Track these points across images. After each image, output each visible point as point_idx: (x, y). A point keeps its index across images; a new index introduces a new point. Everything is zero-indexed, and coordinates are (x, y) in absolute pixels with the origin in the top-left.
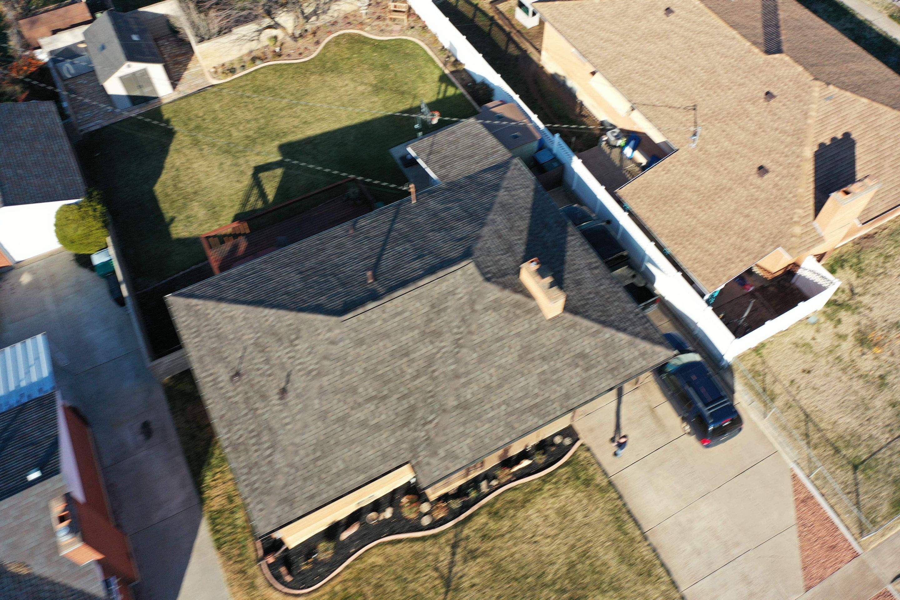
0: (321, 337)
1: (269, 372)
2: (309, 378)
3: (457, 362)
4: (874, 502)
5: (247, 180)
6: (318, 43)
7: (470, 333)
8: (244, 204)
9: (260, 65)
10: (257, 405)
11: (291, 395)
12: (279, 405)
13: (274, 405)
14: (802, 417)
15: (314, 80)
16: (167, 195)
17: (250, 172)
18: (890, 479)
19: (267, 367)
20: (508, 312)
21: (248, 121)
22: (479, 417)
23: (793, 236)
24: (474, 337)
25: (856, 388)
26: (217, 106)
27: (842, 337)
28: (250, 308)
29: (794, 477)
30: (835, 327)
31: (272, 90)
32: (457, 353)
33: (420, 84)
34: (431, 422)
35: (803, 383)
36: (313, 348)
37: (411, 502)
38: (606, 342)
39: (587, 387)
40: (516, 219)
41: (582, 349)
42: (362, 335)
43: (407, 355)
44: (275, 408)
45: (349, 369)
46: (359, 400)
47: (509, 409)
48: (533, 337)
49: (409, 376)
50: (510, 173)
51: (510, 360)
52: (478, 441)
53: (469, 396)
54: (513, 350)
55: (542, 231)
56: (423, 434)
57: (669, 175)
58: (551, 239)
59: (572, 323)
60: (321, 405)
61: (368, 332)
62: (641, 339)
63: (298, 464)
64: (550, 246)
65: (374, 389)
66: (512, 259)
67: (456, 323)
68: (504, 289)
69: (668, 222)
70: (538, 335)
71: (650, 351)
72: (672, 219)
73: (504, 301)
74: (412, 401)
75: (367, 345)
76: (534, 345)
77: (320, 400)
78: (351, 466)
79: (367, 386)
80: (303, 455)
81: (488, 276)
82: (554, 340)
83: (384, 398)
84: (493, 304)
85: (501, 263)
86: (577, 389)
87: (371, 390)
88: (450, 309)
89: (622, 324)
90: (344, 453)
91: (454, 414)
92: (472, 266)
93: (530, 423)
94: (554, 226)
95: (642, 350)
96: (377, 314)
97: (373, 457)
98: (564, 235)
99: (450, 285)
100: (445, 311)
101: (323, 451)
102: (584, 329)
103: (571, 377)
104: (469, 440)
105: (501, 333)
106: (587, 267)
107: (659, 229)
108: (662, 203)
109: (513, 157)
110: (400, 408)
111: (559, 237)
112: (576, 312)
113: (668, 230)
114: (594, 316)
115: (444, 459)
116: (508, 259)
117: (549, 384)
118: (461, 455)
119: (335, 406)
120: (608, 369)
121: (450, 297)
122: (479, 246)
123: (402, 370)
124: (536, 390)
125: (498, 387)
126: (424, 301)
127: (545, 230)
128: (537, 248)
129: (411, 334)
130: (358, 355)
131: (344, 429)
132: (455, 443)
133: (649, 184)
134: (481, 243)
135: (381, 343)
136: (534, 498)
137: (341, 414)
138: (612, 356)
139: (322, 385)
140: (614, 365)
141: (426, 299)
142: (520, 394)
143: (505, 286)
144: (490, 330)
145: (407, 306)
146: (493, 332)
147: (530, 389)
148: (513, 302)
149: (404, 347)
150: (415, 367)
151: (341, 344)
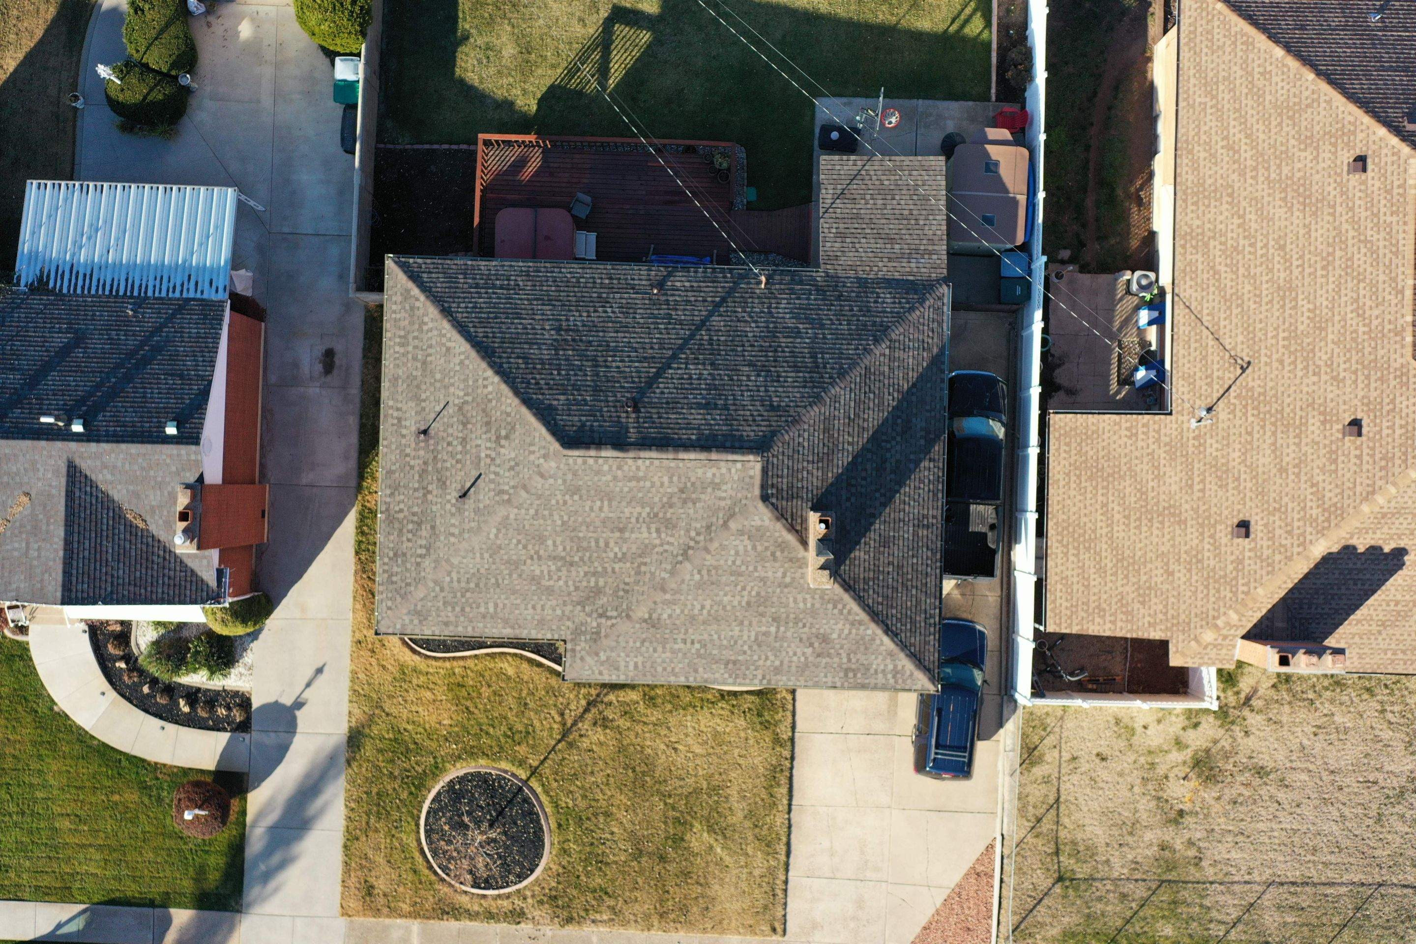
0: (532, 457)
1: (459, 457)
2: (497, 498)
3: (673, 573)
4: (1048, 920)
7: (707, 550)
10: (430, 488)
11: (470, 503)
12: (453, 505)
13: (449, 501)
14: (1051, 800)
17: (604, 14)
18: (1087, 911)
19: (459, 448)
20: (767, 548)
22: (664, 642)
23: (1196, 639)
24: (708, 557)
25: (1140, 807)
27: (1179, 744)
28: (473, 354)
29: (990, 847)
30: (1184, 729)
32: (681, 563)
34: (609, 618)
35: (1085, 767)
36: (517, 464)
38: (863, 638)
39: (807, 673)
40: (871, 405)
41: (829, 631)
42: (581, 483)
43: (621, 530)
44: (448, 506)
45: (546, 513)
46: (542, 552)
47: (702, 651)
48: (778, 590)
49: (611, 555)
50: (918, 313)
51: (736, 603)
52: (648, 665)
53: (665, 616)
54: (745, 593)
55: (894, 438)
56: (594, 624)
57: (1129, 442)
58: (898, 456)
59: (836, 598)
60: (496, 536)
61: (589, 483)
62: (907, 655)
63: (445, 585)
64: (888, 469)
65: (564, 549)
66: (820, 474)
67: (698, 526)
68: (778, 519)
69: (1074, 505)
70: (786, 590)
71: (908, 673)
72: (1082, 505)
73: (768, 534)
74: (601, 583)
75: (581, 497)
76: (775, 599)
77: (499, 530)
78: (501, 615)
79: (558, 543)
80: (455, 579)
81: (770, 492)
82: (801, 605)
83: (571, 565)
84: (754, 531)
85: (800, 476)
86: (794, 669)
87: (560, 548)
88: (702, 504)
89: (899, 625)
90: (499, 598)
91: (638, 626)
92: (758, 467)
93: (717, 675)
94: (918, 435)
95: (900, 667)
96: (611, 467)
97: (529, 617)
98: (922, 456)
99: (718, 475)
100: (694, 503)
101: (477, 585)
102: (845, 611)
103: (795, 654)
104: (640, 659)
105: (743, 568)
106: (916, 522)
107: (1056, 507)
108: (1089, 473)
109: (946, 280)
110: (584, 584)
111: (912, 457)
112: (850, 587)
113: (1065, 517)
114: (870, 601)
115: (602, 663)
116: (815, 471)
117: (764, 648)
118: (622, 668)
119: (512, 546)
120: (844, 666)
121: (709, 490)
122: (787, 437)
123: (607, 544)
124: (746, 648)
125: (704, 623)
126: (675, 479)
127: (899, 439)
128: (868, 466)
129: (639, 509)
130: (565, 503)
131: (510, 575)
132: (622, 654)
133: (1095, 436)
134: (793, 432)
135: (598, 503)
136: (702, 708)
137: (514, 557)
138: (859, 656)
139: (507, 517)
140: (853, 666)
141: (679, 478)
142: (725, 642)
143: (781, 515)
144: (732, 558)
145: (651, 474)
146: (734, 562)
147: (740, 642)
148: (780, 540)
149: (624, 520)
150: (625, 548)
151: (551, 481)
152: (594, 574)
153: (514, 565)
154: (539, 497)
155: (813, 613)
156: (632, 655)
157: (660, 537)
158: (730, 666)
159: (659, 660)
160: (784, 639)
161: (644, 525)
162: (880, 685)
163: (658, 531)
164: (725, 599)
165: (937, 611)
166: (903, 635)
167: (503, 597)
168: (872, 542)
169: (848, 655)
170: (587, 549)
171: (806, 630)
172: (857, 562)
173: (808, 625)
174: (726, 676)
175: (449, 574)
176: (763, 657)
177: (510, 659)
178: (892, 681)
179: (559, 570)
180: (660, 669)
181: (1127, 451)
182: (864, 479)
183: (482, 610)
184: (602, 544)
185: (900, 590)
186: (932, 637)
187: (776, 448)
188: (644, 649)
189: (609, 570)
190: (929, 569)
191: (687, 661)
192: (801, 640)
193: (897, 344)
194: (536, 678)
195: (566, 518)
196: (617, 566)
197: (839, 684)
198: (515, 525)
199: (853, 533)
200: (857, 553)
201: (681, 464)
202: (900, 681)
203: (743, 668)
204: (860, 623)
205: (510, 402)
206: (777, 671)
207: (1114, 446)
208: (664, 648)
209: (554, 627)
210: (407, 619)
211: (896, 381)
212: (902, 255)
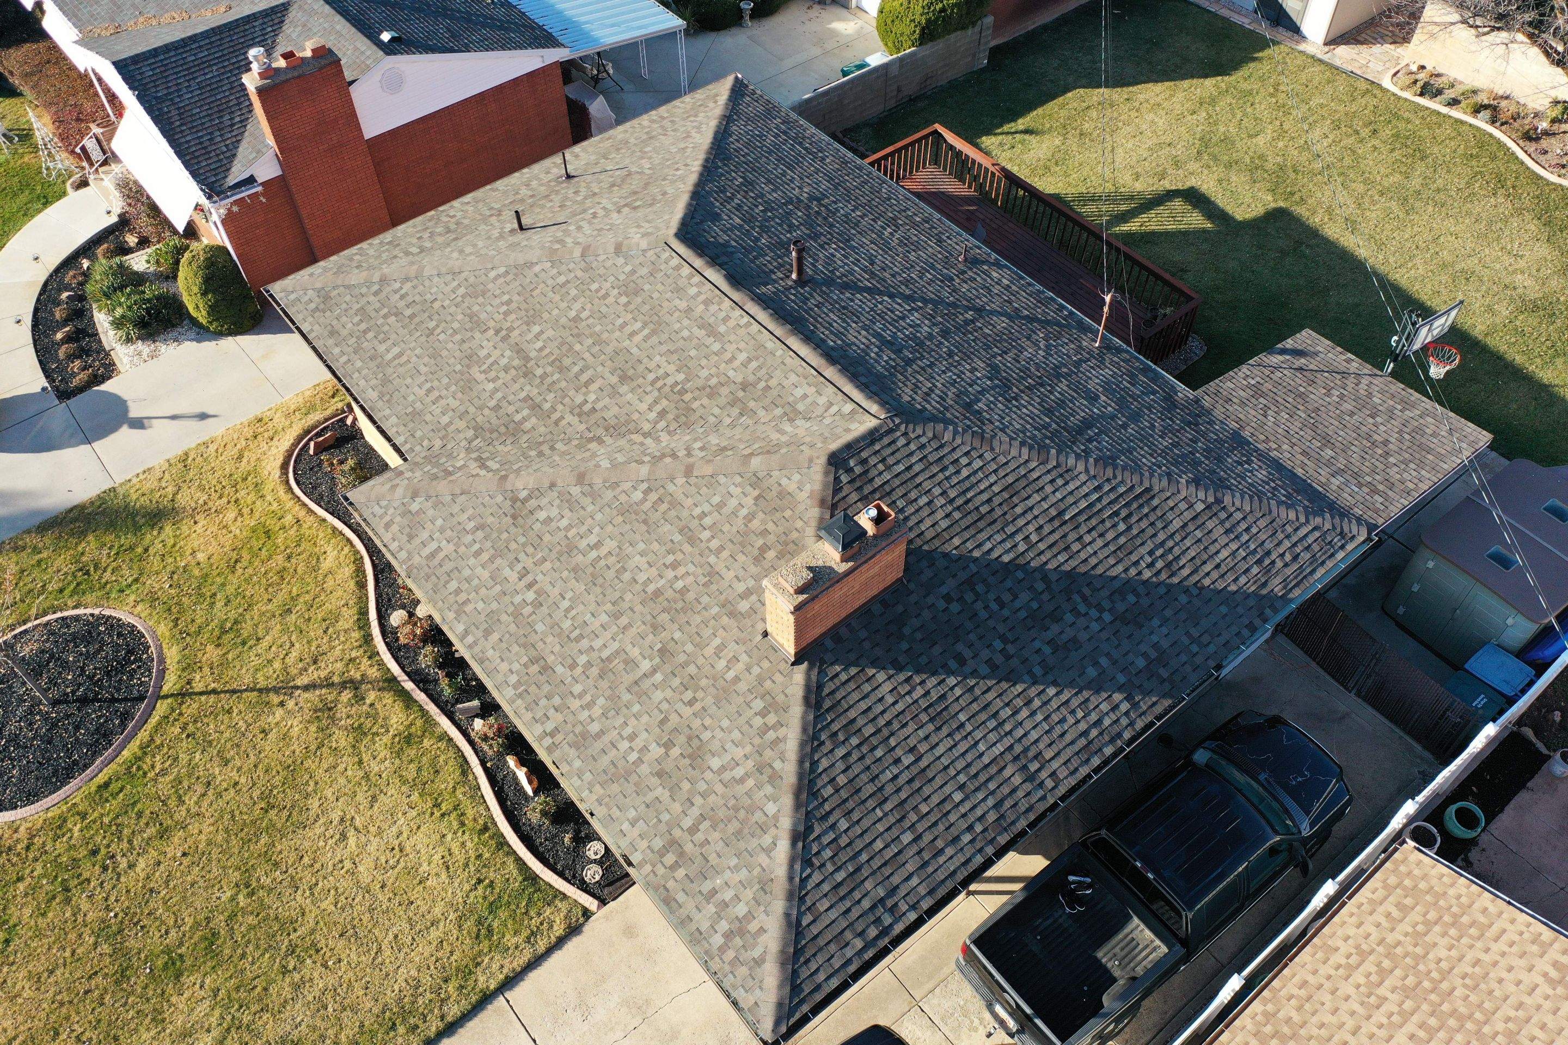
0: (633, 230)
1: (569, 203)
2: (548, 244)
3: (616, 465)
5: (1149, 186)
8: (1082, 198)
11: (518, 237)
12: (502, 233)
15: (1494, 205)
19: (580, 198)
20: (765, 532)
22: (501, 552)
24: (681, 481)
28: (705, 147)
31: (1419, 154)
32: (640, 462)
34: (484, 467)
36: (610, 230)
38: (750, 810)
39: (615, 788)
40: (1110, 536)
41: (715, 746)
42: (647, 287)
43: (624, 378)
45: (573, 292)
46: (516, 333)
47: (527, 610)
48: (715, 610)
49: (579, 399)
50: (1292, 515)
51: (642, 578)
52: (448, 566)
53: (542, 515)
54: (670, 574)
55: (1101, 610)
57: (1545, 988)
58: (1083, 636)
59: (780, 698)
60: (497, 277)
61: (655, 295)
62: (787, 915)
63: (387, 289)
64: (1049, 635)
65: (541, 349)
66: (944, 524)
67: (715, 441)
68: (822, 503)
69: (1335, 1011)
70: (725, 620)
71: (756, 953)
72: (1350, 1023)
73: (788, 513)
74: (527, 425)
75: (628, 304)
76: (698, 619)
77: (507, 273)
78: (390, 371)
79: (544, 336)
80: (403, 292)
81: (852, 463)
82: (722, 664)
83: (525, 375)
84: (774, 493)
85: (913, 495)
86: (605, 761)
87: (539, 344)
88: (750, 422)
89: (828, 853)
90: (412, 350)
91: (500, 498)
92: (871, 423)
93: (504, 667)
94: (1143, 648)
95: (753, 927)
96: (700, 293)
97: (411, 398)
98: (1121, 679)
99: (809, 400)
100: (741, 414)
101: (412, 316)
102: (771, 735)
103: (632, 737)
104: (448, 548)
105: (706, 535)
106: (1018, 749)
107: (1292, 989)
108: (1411, 981)
109: (1373, 530)
110: (511, 409)
111: (1104, 661)
112: (818, 705)
113: (1296, 1018)
114: (824, 763)
115: (407, 513)
116: (940, 514)
117: (604, 684)
118: (417, 541)
119: (498, 301)
120: (677, 833)
121: (778, 411)
122: (947, 436)
123: (591, 381)
124: (582, 659)
125: (575, 570)
126: (754, 364)
127: (1107, 617)
128: (1024, 597)
129: (671, 368)
130: (606, 295)
131: (455, 332)
132: (439, 522)
133: (1473, 931)
134: (964, 443)
135: (638, 325)
137: (483, 316)
138: (716, 835)
139: (534, 265)
140: (689, 847)
141: (760, 367)
142: (567, 624)
144: (706, 508)
145: (732, 338)
146: (703, 515)
147: (585, 643)
148: (795, 535)
149: (641, 368)
150: (599, 406)
151: (621, 261)
152: (535, 407)
153: (474, 321)
154: (588, 269)
155: (724, 693)
156: (449, 533)
157: (656, 423)
158: (534, 669)
159: (467, 572)
160: (642, 695)
161: (656, 394)
162: (694, 927)
163: (663, 414)
164: (638, 558)
165: (912, 916)
166: (817, 877)
167: (418, 351)
168: (919, 691)
169: (703, 817)
170: (561, 370)
171: (687, 711)
172: (867, 688)
173: (698, 706)
174: (513, 679)
175: (406, 281)
176: (588, 698)
177: (346, 549)
178: (718, 940)
179: (506, 370)
180: (453, 585)
181: (1528, 1000)
182: (1002, 605)
183: (382, 348)
184: (584, 378)
185: (888, 806)
186: (859, 943)
187: (919, 431)
188: (469, 538)
189: (556, 416)
190: (967, 838)
191: (494, 605)
192: (664, 722)
193: (1223, 515)
195: (584, 315)
196: (569, 418)
198: (528, 280)
199: (905, 646)
200: (881, 676)
201: (779, 353)
202: (730, 954)
203: (546, 688)
204: (774, 778)
205: (682, 187)
206: (582, 740)
207: (1504, 975)
208: (492, 560)
209: (419, 434)
210: (308, 298)
211: (1177, 551)
212: (1329, 464)
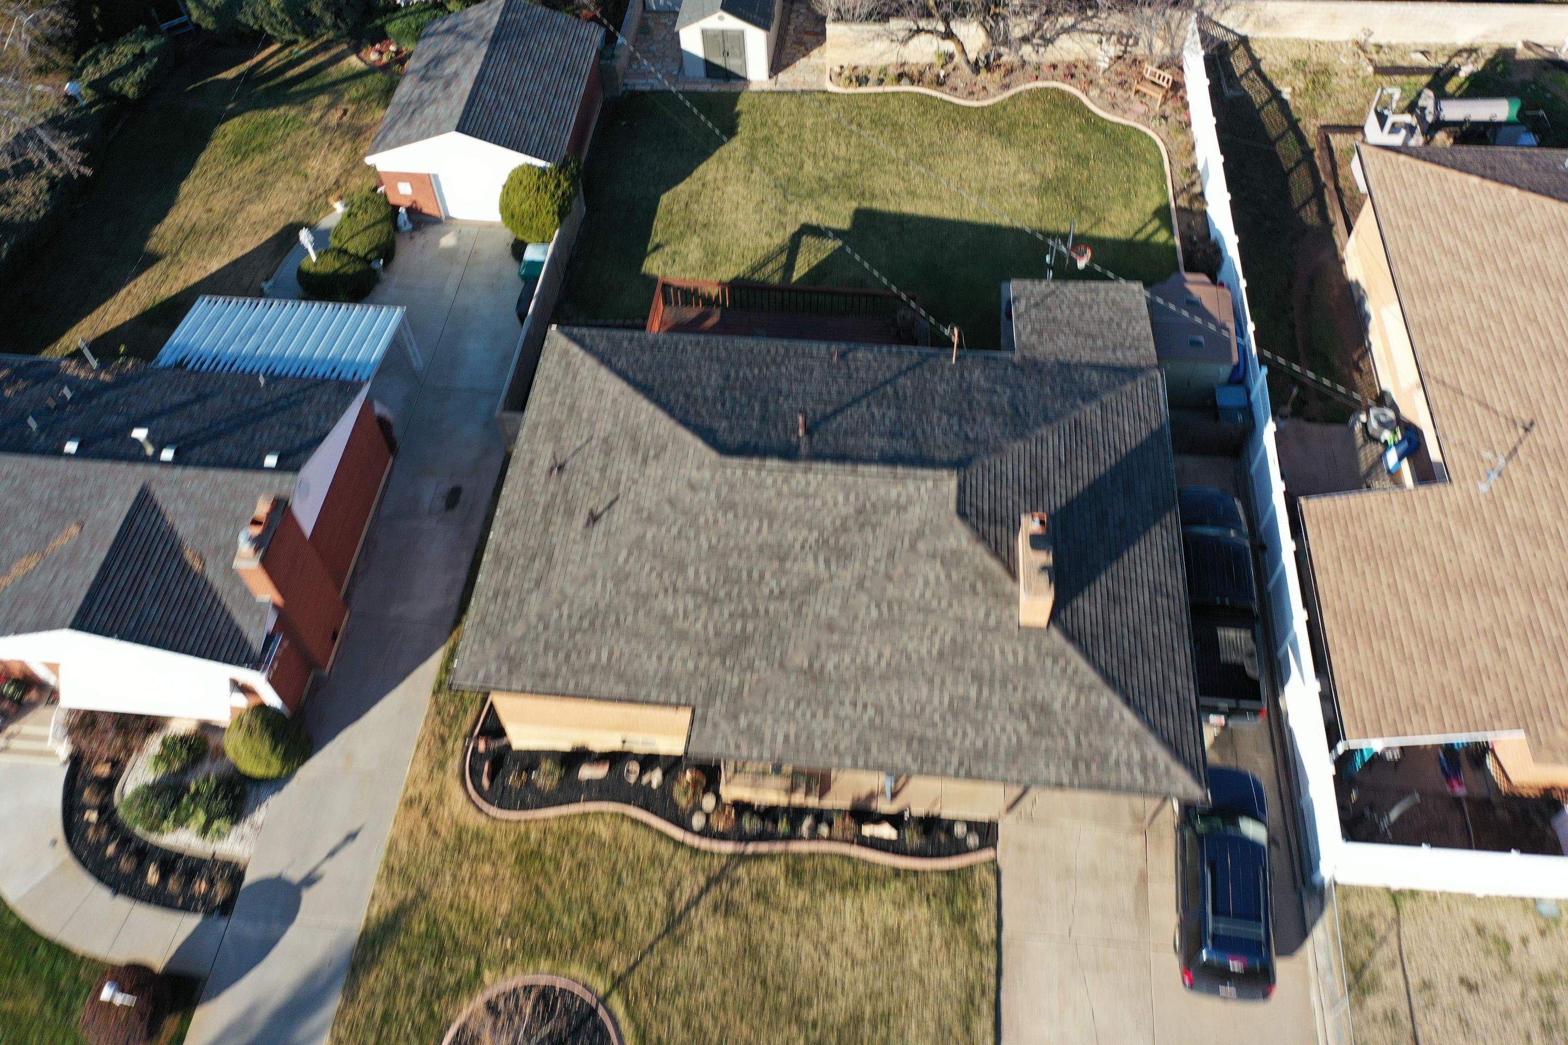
1: (595, 484)
5: (781, 238)
6: (1007, 87)
8: (754, 270)
9: (905, 87)
10: (554, 520)
12: (579, 533)
13: (574, 529)
15: (965, 138)
16: (670, 212)
17: (792, 229)
19: (597, 476)
20: (964, 578)
21: (836, 159)
22: (826, 704)
24: (891, 587)
26: (809, 122)
28: (628, 390)
31: (897, 127)
32: (855, 596)
33: (1118, 207)
37: (695, 783)
38: (1096, 710)
40: (1085, 458)
41: (1048, 698)
42: (737, 498)
44: (572, 535)
45: (692, 534)
46: (679, 584)
47: (878, 721)
48: (980, 636)
49: (766, 591)
50: (1130, 388)
51: (924, 651)
52: (803, 738)
54: (937, 638)
55: (1115, 495)
56: (736, 681)
58: (1122, 513)
59: (1056, 649)
60: (626, 561)
61: (748, 499)
62: (1159, 741)
63: (552, 622)
64: (1111, 524)
65: (708, 580)
67: (878, 554)
68: (978, 540)
70: (990, 636)
71: (1162, 767)
72: (1363, 590)
73: (966, 559)
74: (750, 627)
75: (736, 516)
76: (975, 648)
77: (630, 554)
78: (615, 666)
79: (701, 572)
80: (565, 614)
81: (968, 511)
82: (1011, 659)
83: (715, 601)
84: (948, 555)
85: (1004, 504)
87: (703, 579)
88: (884, 529)
89: (1143, 700)
90: (617, 643)
91: (793, 678)
92: (954, 483)
93: (897, 757)
94: (1144, 498)
95: (1150, 756)
96: (775, 482)
97: (651, 671)
98: (1151, 519)
99: (904, 494)
101: (592, 624)
102: (1070, 671)
103: (1003, 729)
104: (792, 727)
105: (934, 603)
106: (1152, 588)
108: (1363, 556)
109: (1159, 367)
110: (728, 628)
111: (1139, 518)
112: (1074, 638)
113: (1344, 606)
114: (1103, 662)
115: (741, 731)
117: (962, 718)
118: (767, 739)
119: (644, 575)
120: (1073, 753)
121: (893, 512)
122: (987, 462)
123: (762, 577)
124: (937, 717)
125: (881, 678)
126: (852, 497)
127: (1121, 496)
128: (1087, 514)
129: (805, 533)
130: (716, 522)
131: (636, 611)
133: (1361, 515)
135: (756, 524)
136: (867, 888)
137: (644, 589)
138: (1092, 737)
139: (644, 536)
140: (1085, 753)
141: (857, 496)
142: (908, 708)
143: (982, 537)
144: (920, 590)
145: (823, 491)
146: (922, 595)
147: (928, 710)
148: (981, 568)
149: (785, 546)
150: (783, 583)
151: (702, 494)
152: (743, 615)
153: (643, 598)
154: (685, 513)
155: (1027, 670)
156: (782, 720)
157: (829, 569)
158: (915, 745)
159: (818, 730)
160: (988, 707)
161: (810, 554)
162: (1123, 785)
163: (827, 562)
164: (910, 644)
166: (1150, 714)
167: (622, 641)
168: (1098, 595)
169: (1077, 735)
170: (737, 582)
171: (1018, 694)
172: (1081, 612)
173: (1020, 688)
174: (909, 759)
175: (559, 606)
176: (960, 733)
177: (608, 817)
178: (1140, 779)
179: (698, 607)
180: (818, 745)
181: (1406, 527)
182: (1083, 526)
183: (593, 657)
184: (756, 575)
185: (1140, 658)
187: (974, 469)
188: (799, 713)
189: (762, 611)
190: (1176, 644)
191: (856, 733)
192: (1011, 710)
193: (1109, 410)
194: (640, 844)
195: (714, 541)
196: (772, 606)
197: (1066, 780)
198: (651, 548)
200: (1081, 600)
201: (860, 479)
202: (1152, 780)
204: (1091, 688)
205: (664, 424)
207: (1389, 524)
208: (826, 712)
209: (681, 686)
210: (493, 668)
211: (1112, 442)
212: (1106, 347)
